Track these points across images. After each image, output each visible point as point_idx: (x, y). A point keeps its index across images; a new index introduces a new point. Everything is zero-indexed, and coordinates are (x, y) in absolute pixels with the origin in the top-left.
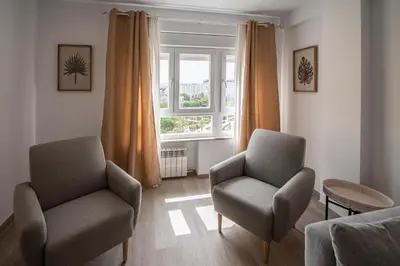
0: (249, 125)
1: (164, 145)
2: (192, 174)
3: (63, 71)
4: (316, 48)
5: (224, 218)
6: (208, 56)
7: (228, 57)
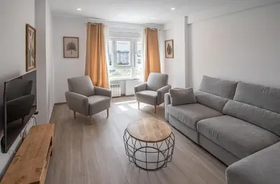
0: (148, 72)
1: (112, 82)
2: (123, 95)
3: (66, 49)
4: (173, 40)
5: (140, 103)
6: (129, 42)
7: (138, 43)
